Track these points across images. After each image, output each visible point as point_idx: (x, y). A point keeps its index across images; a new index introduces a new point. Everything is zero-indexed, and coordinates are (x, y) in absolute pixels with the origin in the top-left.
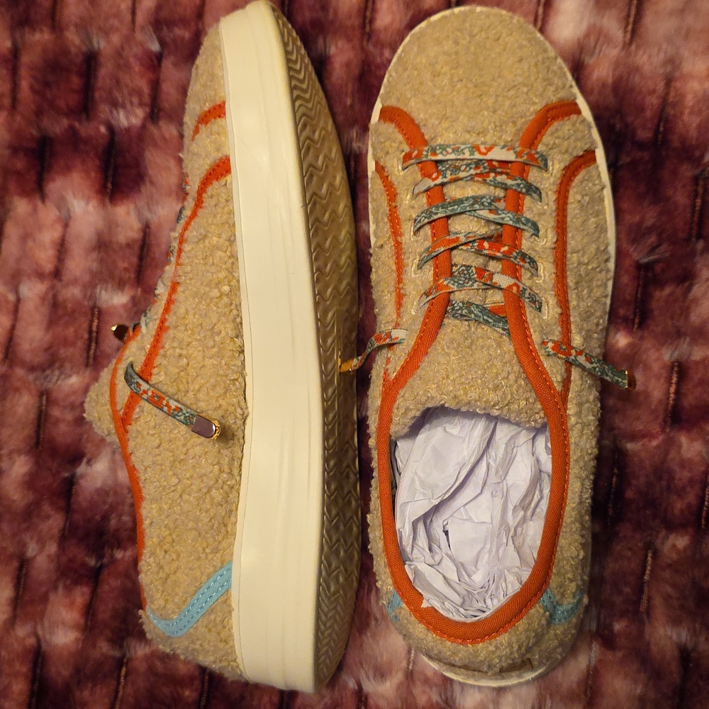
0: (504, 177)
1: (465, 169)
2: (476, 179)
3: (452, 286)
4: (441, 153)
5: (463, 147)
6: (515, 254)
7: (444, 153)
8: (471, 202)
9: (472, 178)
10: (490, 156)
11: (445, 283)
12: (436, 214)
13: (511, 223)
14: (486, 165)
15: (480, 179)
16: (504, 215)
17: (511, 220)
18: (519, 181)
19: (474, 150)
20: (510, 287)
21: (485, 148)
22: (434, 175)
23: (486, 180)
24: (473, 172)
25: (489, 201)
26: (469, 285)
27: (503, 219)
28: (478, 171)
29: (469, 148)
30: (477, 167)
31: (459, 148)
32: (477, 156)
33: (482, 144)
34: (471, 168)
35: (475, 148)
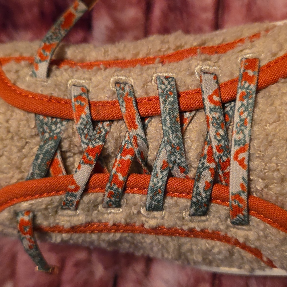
0: (209, 179)
1: (220, 135)
2: (207, 147)
3: (79, 122)
4: (243, 105)
5: (246, 132)
6: (115, 187)
7: (243, 109)
8: (173, 142)
9: (207, 142)
10: (234, 164)
11: (83, 115)
12: (165, 102)
13: (151, 184)
14: (224, 158)
15: (205, 152)
16: (160, 176)
17: (155, 185)
18: (204, 195)
19: (241, 146)
20: (73, 183)
21: (243, 159)
22: (216, 98)
23: (204, 158)
24: (214, 143)
25: (178, 161)
26: (84, 140)
27: (156, 176)
28: (215, 150)
29: (244, 139)
30: (220, 148)
31: (246, 127)
32: (234, 149)
33: (249, 154)
34: (219, 141)
35: (244, 147)
